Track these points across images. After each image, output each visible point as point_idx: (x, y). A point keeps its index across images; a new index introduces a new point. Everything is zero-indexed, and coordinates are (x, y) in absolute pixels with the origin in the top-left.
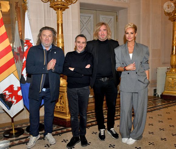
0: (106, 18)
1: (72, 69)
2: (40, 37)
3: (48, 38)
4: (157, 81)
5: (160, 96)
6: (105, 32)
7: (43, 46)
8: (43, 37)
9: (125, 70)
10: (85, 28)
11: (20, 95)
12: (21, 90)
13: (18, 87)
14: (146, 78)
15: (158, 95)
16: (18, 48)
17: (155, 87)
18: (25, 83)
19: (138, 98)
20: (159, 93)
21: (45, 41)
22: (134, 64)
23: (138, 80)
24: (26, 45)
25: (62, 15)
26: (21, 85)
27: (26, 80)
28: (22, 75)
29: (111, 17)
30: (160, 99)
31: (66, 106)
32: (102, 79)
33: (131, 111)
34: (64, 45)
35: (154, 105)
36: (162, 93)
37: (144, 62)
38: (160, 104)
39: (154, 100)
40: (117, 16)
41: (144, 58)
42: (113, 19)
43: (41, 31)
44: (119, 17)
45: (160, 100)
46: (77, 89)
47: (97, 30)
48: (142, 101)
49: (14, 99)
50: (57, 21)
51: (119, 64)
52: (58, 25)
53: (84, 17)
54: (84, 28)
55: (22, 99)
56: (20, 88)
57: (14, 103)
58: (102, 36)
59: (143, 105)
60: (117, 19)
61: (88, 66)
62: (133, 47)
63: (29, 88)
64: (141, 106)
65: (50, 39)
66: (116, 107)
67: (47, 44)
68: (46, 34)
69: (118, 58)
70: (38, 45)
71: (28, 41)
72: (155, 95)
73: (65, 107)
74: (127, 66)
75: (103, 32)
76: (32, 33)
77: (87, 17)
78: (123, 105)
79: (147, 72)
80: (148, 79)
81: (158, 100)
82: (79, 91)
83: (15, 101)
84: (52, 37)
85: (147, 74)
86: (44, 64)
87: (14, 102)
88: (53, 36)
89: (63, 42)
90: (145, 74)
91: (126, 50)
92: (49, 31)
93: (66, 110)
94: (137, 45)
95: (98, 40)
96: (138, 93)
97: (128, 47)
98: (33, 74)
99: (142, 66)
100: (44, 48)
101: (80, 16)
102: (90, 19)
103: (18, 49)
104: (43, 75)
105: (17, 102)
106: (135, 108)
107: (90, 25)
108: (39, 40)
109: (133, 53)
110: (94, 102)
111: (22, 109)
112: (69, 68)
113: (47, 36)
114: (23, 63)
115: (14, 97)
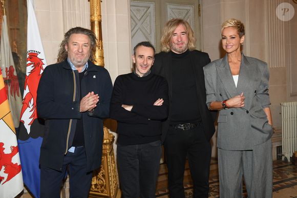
0: (179, 9)
1: (129, 108)
2: (66, 47)
3: (82, 50)
4: (281, 130)
5: (289, 160)
6: (184, 37)
7: (71, 64)
8: (72, 46)
9: (225, 107)
10: (139, 28)
11: (17, 164)
12: (18, 154)
13: (13, 147)
14: (267, 122)
15: (286, 158)
16: (7, 68)
17: (279, 143)
18: (27, 139)
19: (253, 162)
20: (288, 154)
21: (77, 54)
22: (241, 95)
23: (252, 126)
24: (29, 62)
25: (100, 6)
26: (18, 144)
27: (29, 132)
28: (22, 123)
29: (188, 8)
30: (291, 165)
31: (109, 183)
32: (181, 126)
33: (240, 188)
34: (103, 62)
35: (281, 178)
36: (294, 154)
37: (261, 92)
38: (291, 176)
39: (278, 168)
40: (199, 5)
41: (260, 85)
42: (192, 11)
43: (68, 35)
44: (204, 8)
45: (290, 167)
46: (137, 146)
47: (169, 35)
48: (261, 167)
49: (5, 172)
50: (91, 16)
51: (213, 95)
52: (92, 23)
53: (137, 8)
54: (136, 28)
55: (21, 172)
56: (15, 150)
57: (3, 181)
58: (178, 44)
59: (263, 174)
60: (199, 11)
61: (159, 103)
62: (240, 63)
63: (41, 148)
64: (261, 177)
65: (86, 50)
66: (210, 181)
67: (79, 60)
68: (78, 42)
69: (210, 84)
70: (60, 61)
71: (33, 56)
72: (279, 157)
73: (107, 186)
74: (229, 99)
75: (181, 37)
76: (42, 40)
77: (143, 8)
78: (223, 176)
79: (267, 110)
80: (270, 123)
81: (287, 167)
82: (142, 150)
83: (6, 176)
84: (89, 47)
85: (267, 113)
86: (74, 100)
87: (3, 178)
88: (91, 45)
89: (102, 57)
90: (265, 114)
91: (226, 69)
92: (83, 35)
93: (110, 191)
94: (245, 60)
95: (171, 52)
96: (252, 150)
97: (230, 64)
98: (50, 119)
99: (257, 100)
100: (74, 68)
101: (131, 6)
102: (148, 12)
103: (6, 71)
104: (71, 120)
105: (9, 179)
106: (248, 182)
107: (148, 23)
108: (63, 52)
109: (239, 73)
110: (166, 174)
111: (21, 192)
112: (123, 106)
113: (81, 45)
114: (24, 98)
115: (3, 167)
